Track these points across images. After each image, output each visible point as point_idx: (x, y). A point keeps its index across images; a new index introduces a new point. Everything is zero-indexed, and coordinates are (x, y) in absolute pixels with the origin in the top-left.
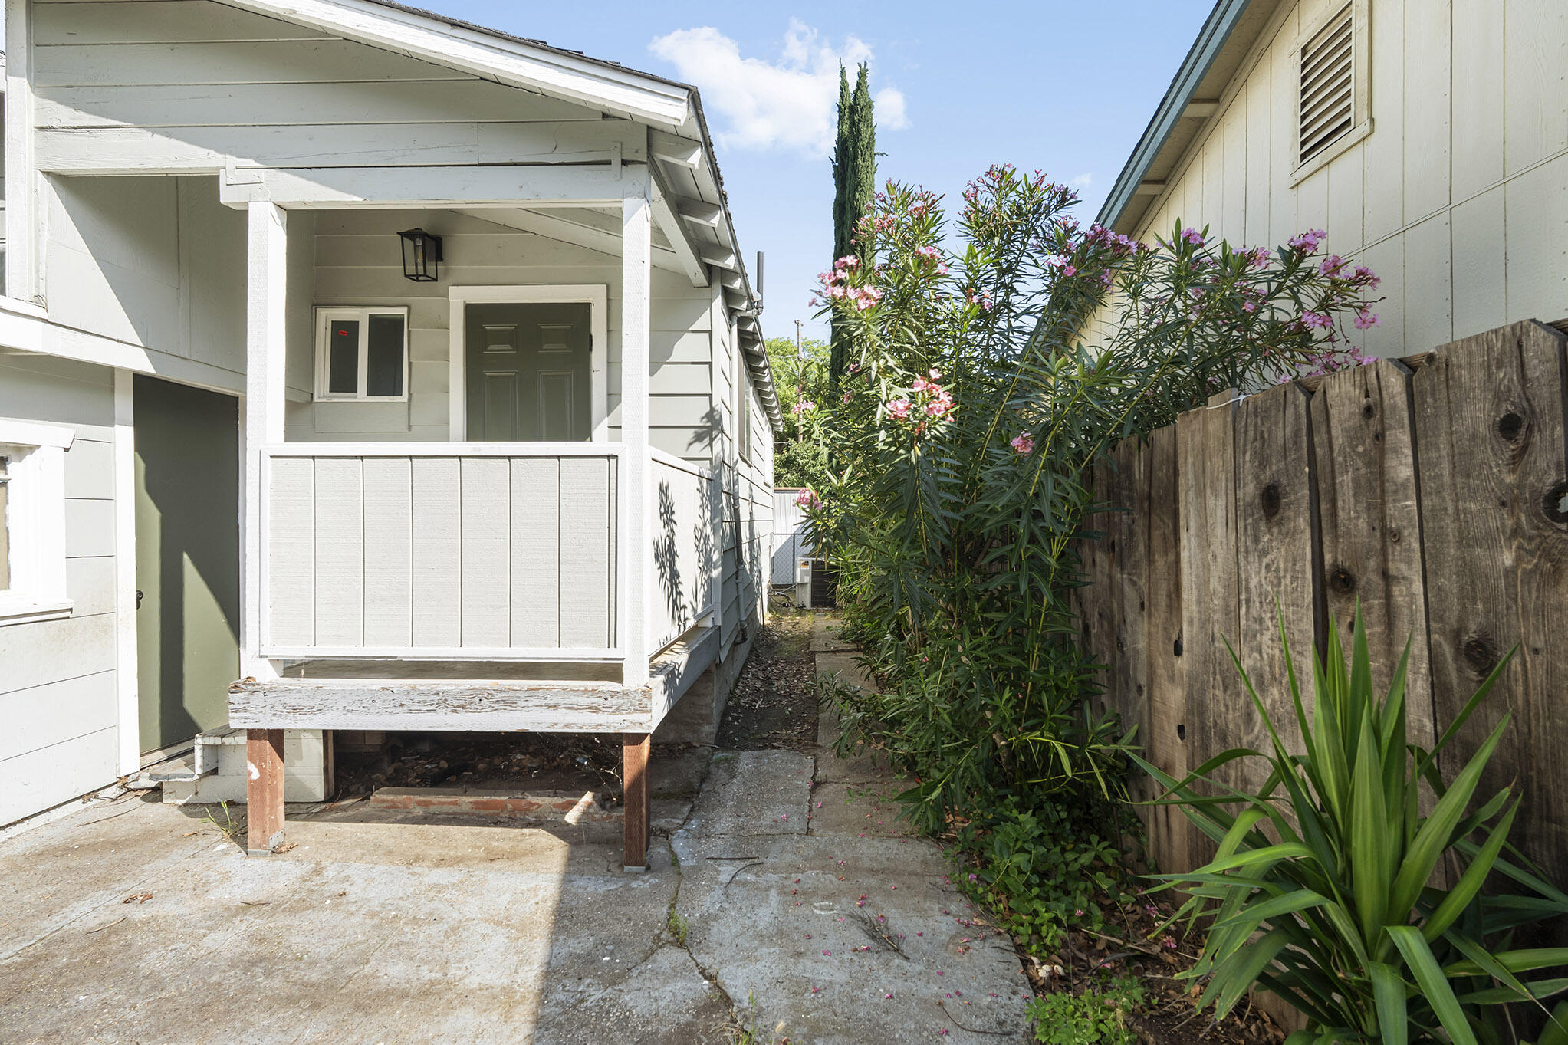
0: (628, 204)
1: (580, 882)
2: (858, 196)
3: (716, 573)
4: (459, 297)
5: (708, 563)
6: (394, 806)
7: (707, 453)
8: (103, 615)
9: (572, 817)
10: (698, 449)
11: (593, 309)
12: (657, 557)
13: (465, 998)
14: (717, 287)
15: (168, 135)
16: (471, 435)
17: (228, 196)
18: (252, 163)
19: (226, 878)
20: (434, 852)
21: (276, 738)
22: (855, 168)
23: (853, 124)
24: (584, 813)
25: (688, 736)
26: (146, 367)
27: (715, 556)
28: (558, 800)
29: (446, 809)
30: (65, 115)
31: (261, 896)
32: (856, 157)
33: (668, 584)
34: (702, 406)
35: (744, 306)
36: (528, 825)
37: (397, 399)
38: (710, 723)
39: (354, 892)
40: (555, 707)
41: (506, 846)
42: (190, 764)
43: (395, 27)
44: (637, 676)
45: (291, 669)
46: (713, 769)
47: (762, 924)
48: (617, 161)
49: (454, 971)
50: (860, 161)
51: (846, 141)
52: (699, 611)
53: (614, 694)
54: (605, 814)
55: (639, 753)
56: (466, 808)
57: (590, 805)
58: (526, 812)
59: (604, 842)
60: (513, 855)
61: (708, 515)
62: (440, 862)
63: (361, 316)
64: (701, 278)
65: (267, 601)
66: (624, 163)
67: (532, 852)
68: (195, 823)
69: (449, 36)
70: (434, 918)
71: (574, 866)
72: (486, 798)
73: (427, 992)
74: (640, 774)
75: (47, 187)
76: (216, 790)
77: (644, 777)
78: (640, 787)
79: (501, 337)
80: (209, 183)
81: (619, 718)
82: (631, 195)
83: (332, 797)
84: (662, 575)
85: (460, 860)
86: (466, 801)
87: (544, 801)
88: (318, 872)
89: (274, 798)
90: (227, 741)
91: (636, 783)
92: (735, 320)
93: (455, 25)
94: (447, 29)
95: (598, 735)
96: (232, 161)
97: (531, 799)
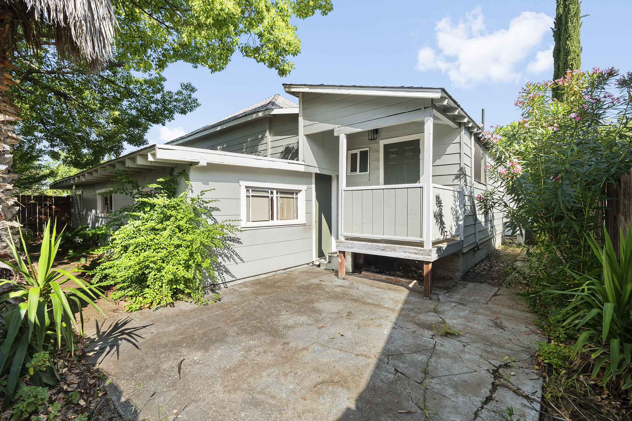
0: (426, 119)
1: (411, 298)
2: (568, 42)
3: (461, 223)
4: (382, 143)
5: (457, 219)
6: (367, 276)
7: (459, 183)
8: (311, 225)
9: (411, 286)
10: (456, 182)
11: (420, 141)
12: (435, 216)
13: (384, 308)
14: (463, 128)
15: (325, 123)
16: (385, 183)
17: (336, 134)
18: (340, 126)
19: (335, 281)
20: (377, 286)
21: (344, 253)
22: (566, 30)
23: (565, 6)
24: (414, 285)
25: (451, 275)
26: (318, 172)
27: (461, 217)
28: (407, 281)
29: (379, 278)
30: (308, 123)
31: (343, 285)
32: (567, 23)
33: (439, 224)
34: (457, 168)
35: (475, 130)
36: (399, 285)
37: (366, 173)
38: (459, 272)
39: (360, 288)
40: (406, 252)
41: (394, 288)
42: (326, 260)
43: (370, 91)
44: (428, 246)
45: (347, 239)
46: (458, 285)
47: (461, 315)
48: (423, 108)
49: (381, 304)
50: (570, 24)
51: (561, 16)
52: (453, 233)
53: (421, 250)
54: (420, 287)
55: (428, 267)
56: (384, 279)
57: (416, 283)
58: (399, 282)
59: (419, 292)
60: (395, 290)
61: (458, 203)
62: (378, 288)
63: (358, 151)
64: (456, 126)
65: (343, 223)
66: (425, 108)
67: (400, 290)
68: (327, 272)
69: (381, 90)
70: (377, 295)
71: (409, 295)
72: (388, 277)
73: (376, 305)
74: (428, 273)
75: (305, 137)
76: (330, 266)
77: (429, 274)
78: (428, 276)
79: (393, 153)
80: (332, 131)
81: (422, 257)
82: (427, 116)
83: (353, 272)
84: (437, 221)
85: (383, 288)
86: (384, 277)
87: (404, 280)
88: (352, 284)
89: (344, 267)
90: (333, 255)
91: (427, 275)
92: (473, 134)
93: (382, 88)
94: (381, 89)
95: (417, 260)
96: (337, 126)
97: (400, 279)
